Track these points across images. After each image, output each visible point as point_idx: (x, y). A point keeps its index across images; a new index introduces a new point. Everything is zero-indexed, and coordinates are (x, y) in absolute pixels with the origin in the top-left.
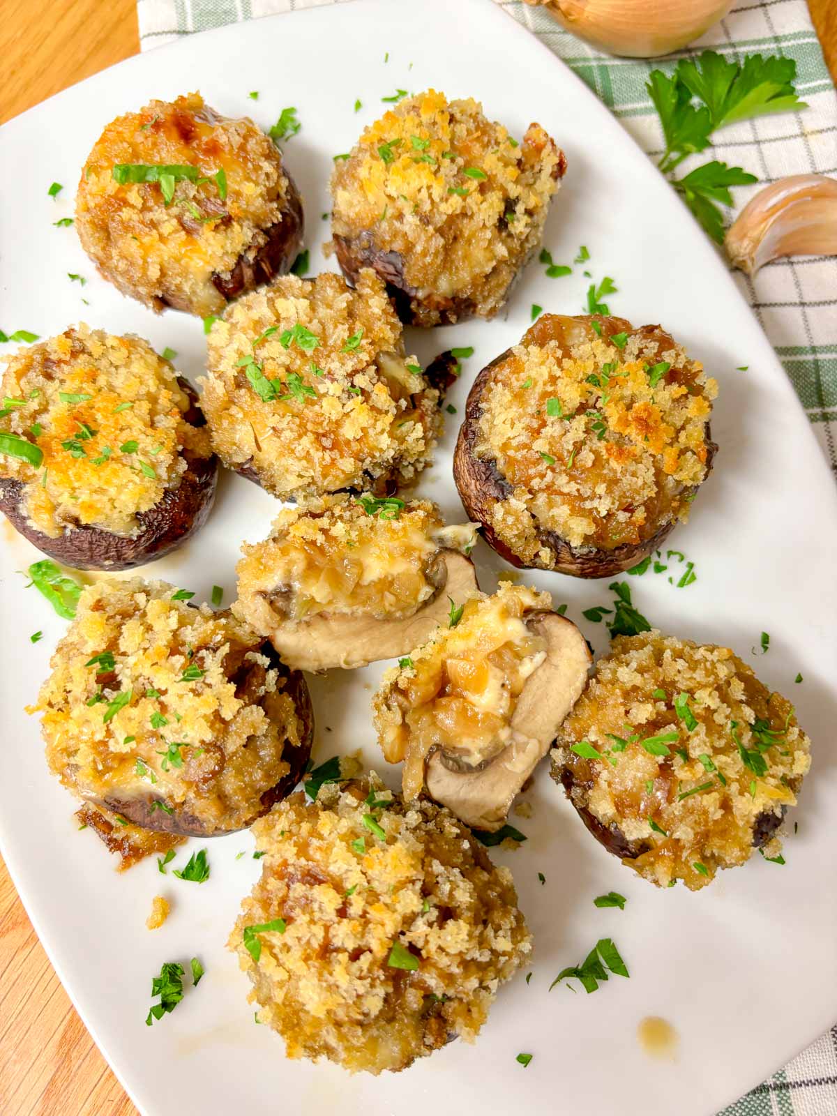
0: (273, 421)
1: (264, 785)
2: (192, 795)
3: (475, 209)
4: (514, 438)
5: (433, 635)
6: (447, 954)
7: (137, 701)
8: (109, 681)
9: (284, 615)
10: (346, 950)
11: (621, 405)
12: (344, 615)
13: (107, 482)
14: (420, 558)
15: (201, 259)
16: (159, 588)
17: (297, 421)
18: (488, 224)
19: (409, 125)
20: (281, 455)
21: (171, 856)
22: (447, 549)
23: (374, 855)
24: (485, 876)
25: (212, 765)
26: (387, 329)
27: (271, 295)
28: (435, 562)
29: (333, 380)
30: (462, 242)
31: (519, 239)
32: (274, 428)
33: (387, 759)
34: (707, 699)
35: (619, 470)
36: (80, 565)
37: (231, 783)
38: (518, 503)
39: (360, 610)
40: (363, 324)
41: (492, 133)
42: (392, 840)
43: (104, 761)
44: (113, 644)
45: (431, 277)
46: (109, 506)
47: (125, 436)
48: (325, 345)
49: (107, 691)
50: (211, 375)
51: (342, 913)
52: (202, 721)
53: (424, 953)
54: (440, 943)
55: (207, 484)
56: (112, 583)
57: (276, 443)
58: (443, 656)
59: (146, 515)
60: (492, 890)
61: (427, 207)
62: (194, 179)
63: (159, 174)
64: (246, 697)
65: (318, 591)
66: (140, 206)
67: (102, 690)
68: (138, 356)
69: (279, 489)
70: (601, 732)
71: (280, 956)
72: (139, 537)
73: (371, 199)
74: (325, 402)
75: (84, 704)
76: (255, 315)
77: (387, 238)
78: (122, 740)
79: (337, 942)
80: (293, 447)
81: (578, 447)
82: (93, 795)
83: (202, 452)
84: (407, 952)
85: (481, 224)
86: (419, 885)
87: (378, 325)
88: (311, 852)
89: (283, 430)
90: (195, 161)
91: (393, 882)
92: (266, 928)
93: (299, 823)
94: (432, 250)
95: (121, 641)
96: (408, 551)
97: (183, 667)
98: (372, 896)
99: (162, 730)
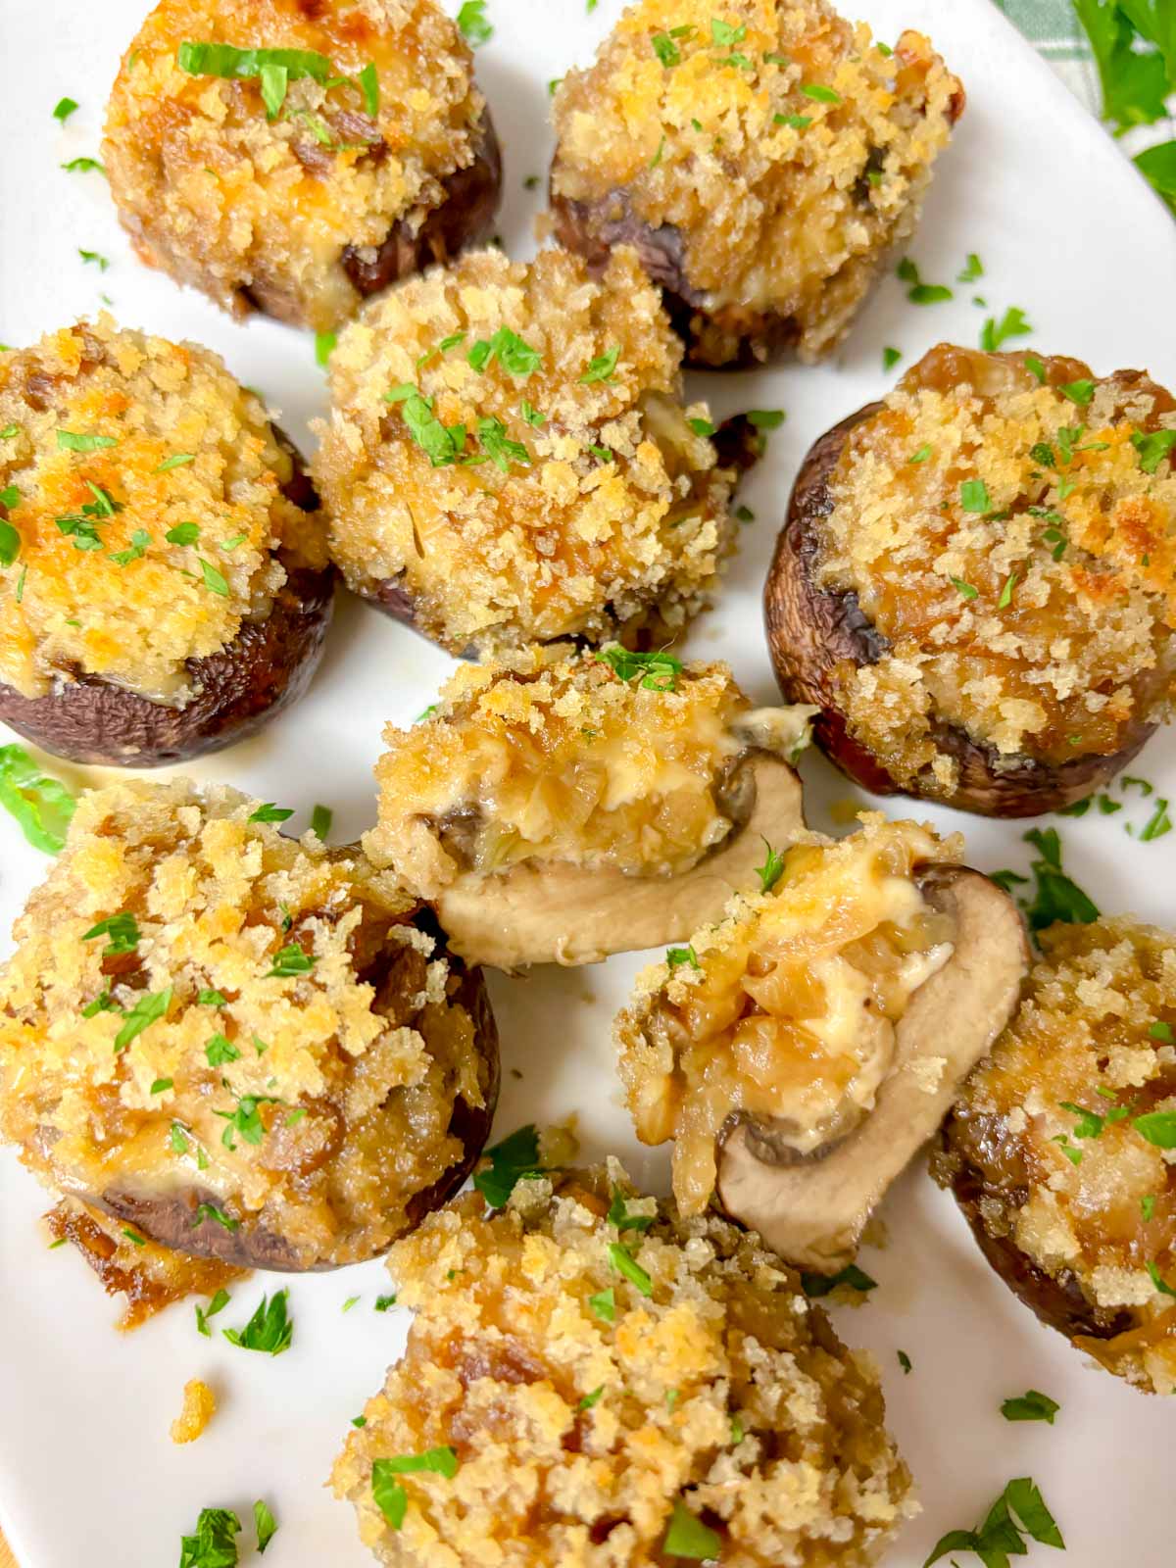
0: (449, 502)
1: (415, 1181)
2: (278, 1197)
3: (820, 153)
4: (897, 550)
5: (733, 906)
6: (777, 1530)
7: (180, 1013)
8: (126, 970)
9: (465, 862)
10: (578, 1521)
11: (1094, 500)
12: (568, 865)
13: (139, 597)
14: (710, 765)
15: (325, 218)
16: (223, 799)
20: (461, 565)
21: (221, 1300)
22: (760, 752)
23: (636, 1329)
24: (837, 1369)
25: (319, 1140)
26: (662, 353)
27: (452, 281)
28: (736, 775)
29: (563, 432)
30: (789, 214)
31: (887, 220)
32: (450, 515)
33: (641, 1136)
35: (1095, 616)
36: (76, 753)
37: (355, 1177)
38: (905, 668)
39: (597, 858)
40: (620, 338)
41: (845, 33)
42: (663, 1296)
43: (108, 1124)
44: (136, 900)
45: (733, 272)
46: (139, 642)
48: (550, 370)
49: (122, 989)
50: (337, 416)
51: (572, 1443)
52: (306, 1054)
53: (733, 1528)
54: (767, 1508)
55: (316, 618)
56: (138, 788)
57: (453, 542)
58: (754, 946)
59: (205, 664)
60: (849, 1395)
61: (736, 145)
62: (321, 78)
63: (260, 63)
64: (391, 1012)
65: (526, 817)
66: (222, 118)
67: (113, 986)
68: (205, 378)
69: (452, 631)
70: (1049, 1098)
71: (444, 1523)
72: (191, 705)
73: (634, 129)
74: (547, 470)
75: (76, 1012)
76: (422, 315)
77: (660, 199)
78: (146, 1087)
79: (563, 1503)
80: (484, 551)
81: (1021, 570)
82: (82, 1186)
83: (313, 558)
84: (697, 1525)
85: (827, 184)
86: (722, 1390)
87: (644, 344)
88: (510, 1316)
89: (466, 518)
90: (325, 47)
91: (673, 1381)
92: (417, 1464)
93: (483, 1255)
94: (742, 223)
95: (152, 895)
96: (689, 751)
97: (270, 950)
98: (633, 1412)
99: (227, 1070)
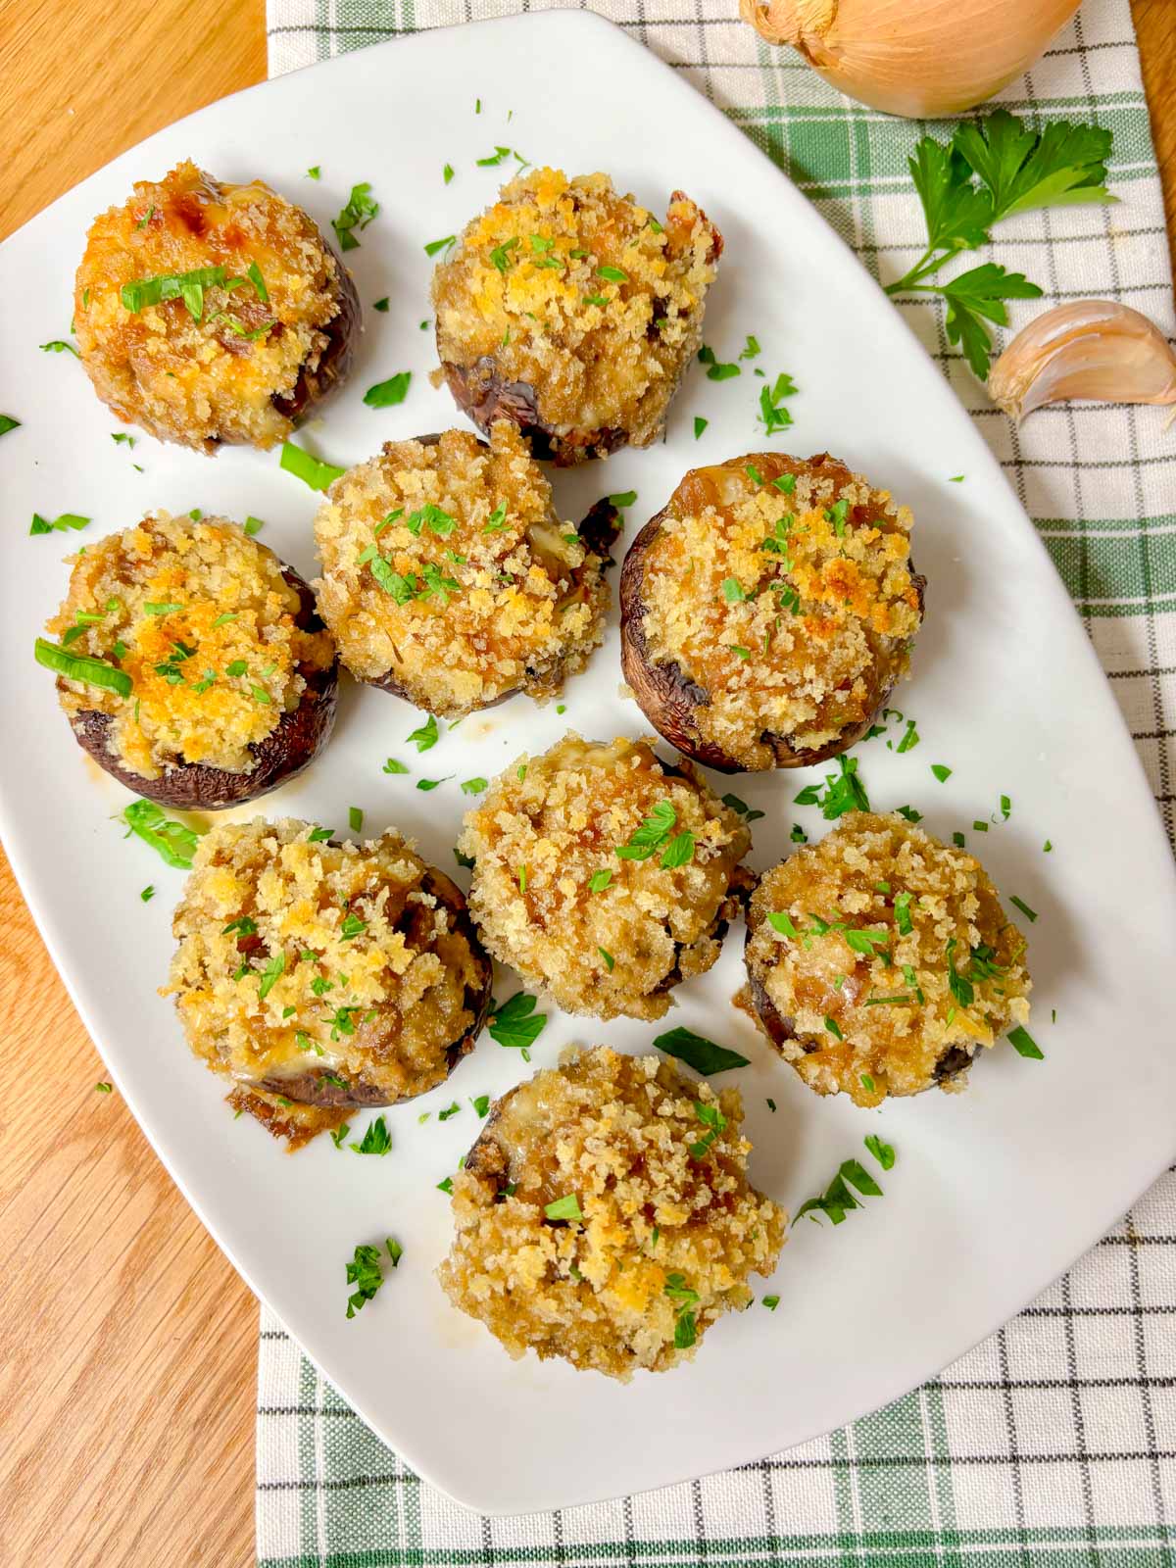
0: (413, 626)
1: (446, 1041)
2: (370, 1064)
3: (618, 321)
4: (694, 635)
7: (293, 967)
8: (253, 947)
11: (808, 566)
13: (213, 712)
17: (442, 623)
18: (634, 336)
19: (525, 219)
20: (428, 665)
21: (345, 1129)
25: (387, 1027)
26: (535, 495)
27: (387, 466)
29: (479, 568)
30: (604, 363)
31: (675, 349)
32: (416, 636)
35: (826, 647)
36: (183, 806)
37: (412, 1043)
40: (506, 493)
41: (627, 216)
43: (260, 1039)
44: (249, 903)
45: (572, 410)
46: (217, 739)
47: (231, 654)
48: (464, 526)
49: (253, 960)
52: (371, 978)
55: (329, 700)
56: (229, 826)
57: (420, 652)
59: (261, 745)
61: (559, 325)
64: (417, 945)
67: (248, 959)
68: (234, 548)
69: (413, 691)
72: (254, 771)
73: (488, 318)
74: (472, 595)
75: (227, 977)
76: (371, 495)
77: (513, 367)
78: (280, 1014)
80: (441, 655)
81: (773, 629)
82: (250, 1076)
83: (323, 661)
85: (627, 338)
87: (523, 493)
89: (426, 636)
94: (571, 379)
95: (258, 898)
97: (340, 921)
99: (326, 996)
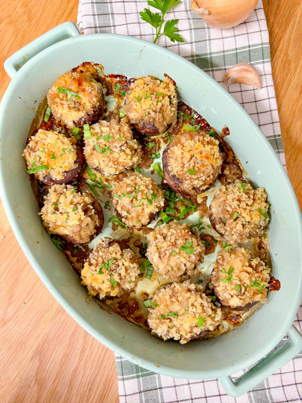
8: (57, 209)
17: (108, 158)
20: (105, 166)
25: (79, 229)
29: (117, 148)
32: (103, 160)
34: (142, 188)
40: (123, 133)
44: (58, 200)
49: (56, 212)
57: (104, 164)
64: (86, 215)
74: (115, 153)
75: (51, 214)
87: (126, 133)
89: (105, 161)
95: (60, 200)
97: (73, 208)
99: (68, 221)
